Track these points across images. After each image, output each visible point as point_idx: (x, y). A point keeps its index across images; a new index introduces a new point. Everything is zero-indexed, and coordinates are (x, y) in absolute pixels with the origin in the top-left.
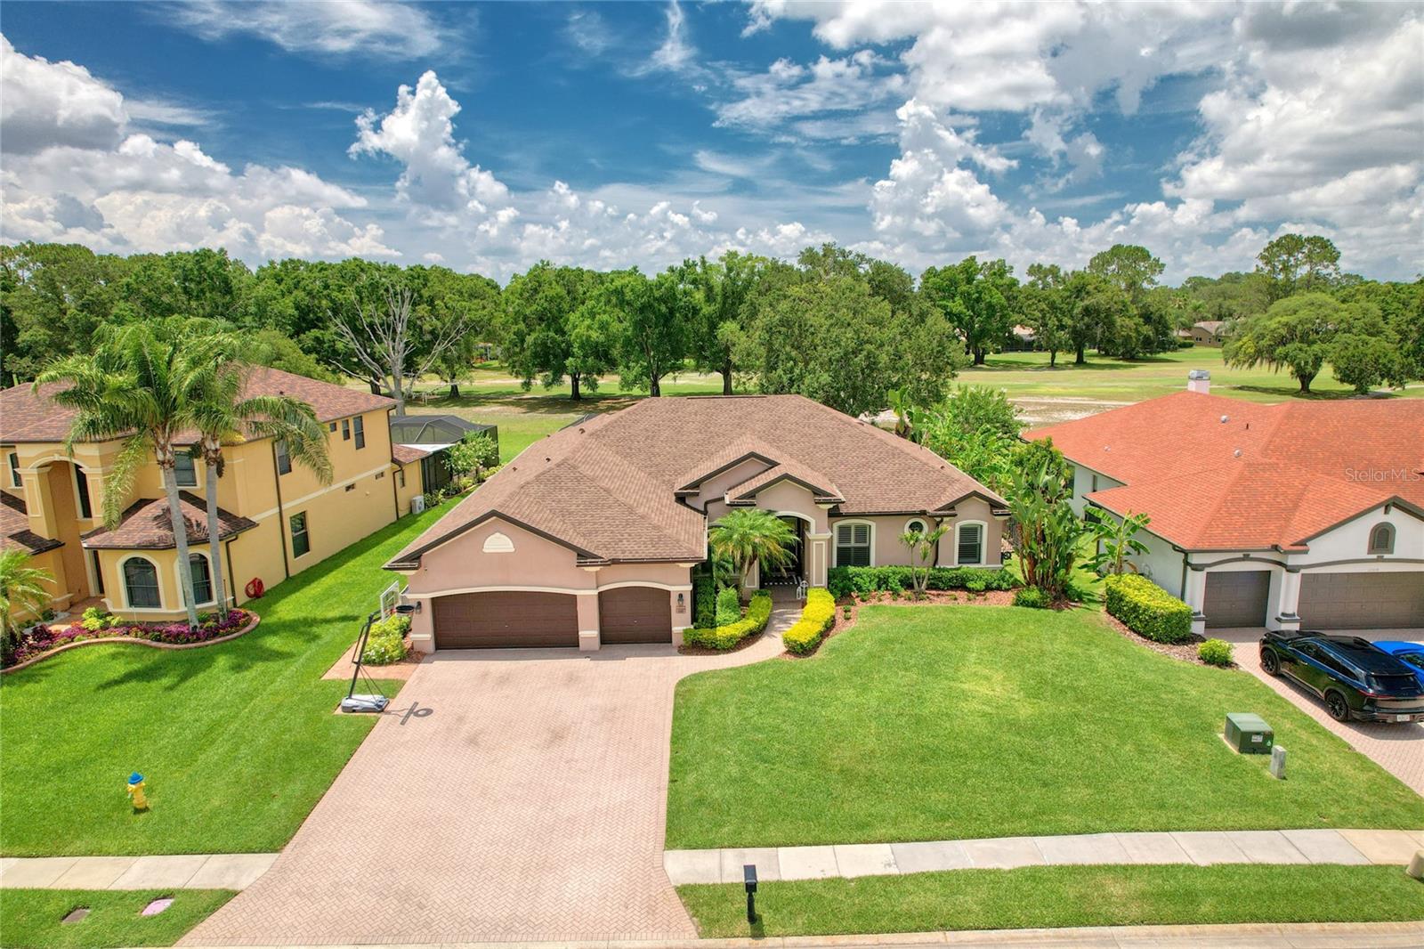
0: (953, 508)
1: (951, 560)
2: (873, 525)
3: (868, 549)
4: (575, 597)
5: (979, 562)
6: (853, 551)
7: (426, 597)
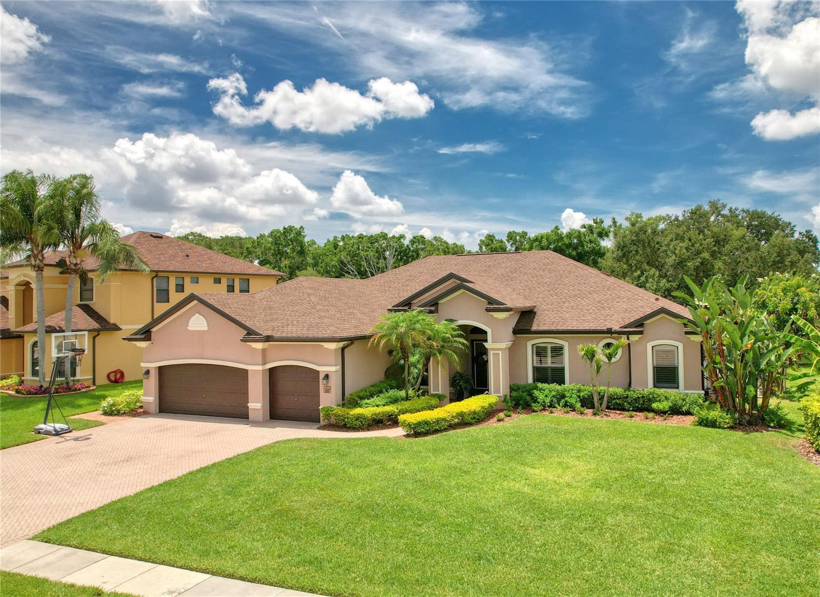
0: (642, 325)
1: (645, 384)
2: (566, 345)
3: (563, 369)
4: (246, 371)
5: (678, 388)
6: (550, 372)
7: (153, 365)
